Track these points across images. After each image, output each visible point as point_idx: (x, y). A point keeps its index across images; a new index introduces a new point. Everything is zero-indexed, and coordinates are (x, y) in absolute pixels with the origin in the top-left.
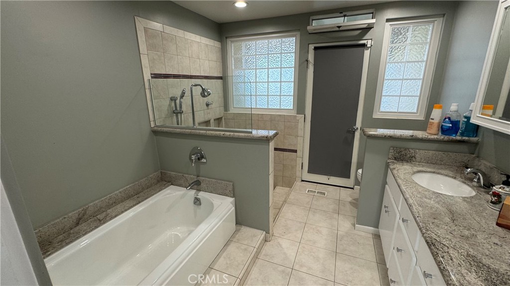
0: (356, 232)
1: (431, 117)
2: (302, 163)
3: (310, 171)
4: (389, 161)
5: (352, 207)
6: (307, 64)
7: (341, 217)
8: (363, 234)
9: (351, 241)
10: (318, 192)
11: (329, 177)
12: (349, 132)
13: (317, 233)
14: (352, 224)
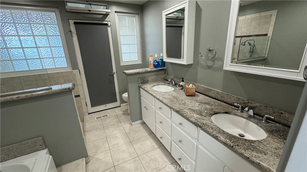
0: (133, 127)
1: (150, 61)
2: (86, 103)
3: (93, 105)
4: (140, 85)
5: (124, 116)
6: (71, 33)
7: (123, 123)
8: (137, 126)
9: (134, 132)
10: (103, 116)
11: (106, 105)
12: (110, 75)
13: (116, 138)
14: (130, 124)
